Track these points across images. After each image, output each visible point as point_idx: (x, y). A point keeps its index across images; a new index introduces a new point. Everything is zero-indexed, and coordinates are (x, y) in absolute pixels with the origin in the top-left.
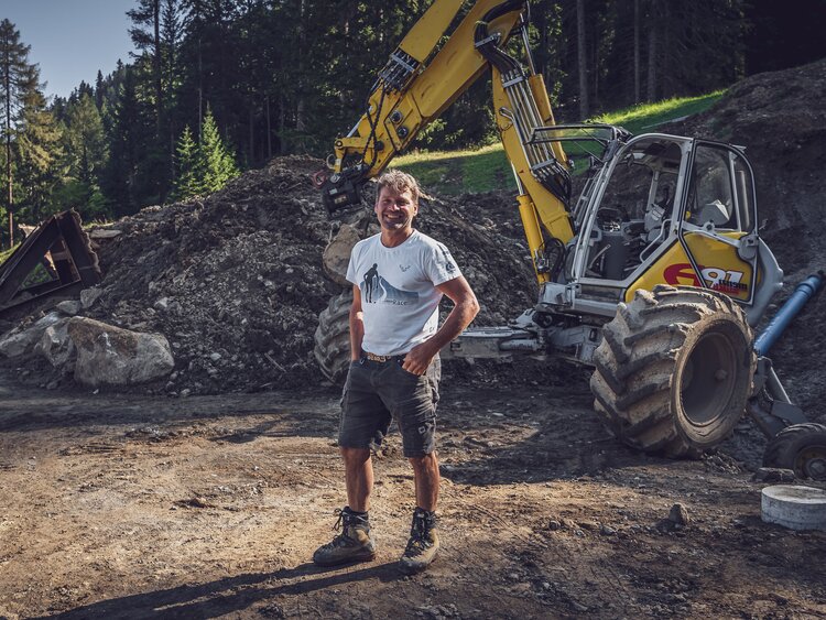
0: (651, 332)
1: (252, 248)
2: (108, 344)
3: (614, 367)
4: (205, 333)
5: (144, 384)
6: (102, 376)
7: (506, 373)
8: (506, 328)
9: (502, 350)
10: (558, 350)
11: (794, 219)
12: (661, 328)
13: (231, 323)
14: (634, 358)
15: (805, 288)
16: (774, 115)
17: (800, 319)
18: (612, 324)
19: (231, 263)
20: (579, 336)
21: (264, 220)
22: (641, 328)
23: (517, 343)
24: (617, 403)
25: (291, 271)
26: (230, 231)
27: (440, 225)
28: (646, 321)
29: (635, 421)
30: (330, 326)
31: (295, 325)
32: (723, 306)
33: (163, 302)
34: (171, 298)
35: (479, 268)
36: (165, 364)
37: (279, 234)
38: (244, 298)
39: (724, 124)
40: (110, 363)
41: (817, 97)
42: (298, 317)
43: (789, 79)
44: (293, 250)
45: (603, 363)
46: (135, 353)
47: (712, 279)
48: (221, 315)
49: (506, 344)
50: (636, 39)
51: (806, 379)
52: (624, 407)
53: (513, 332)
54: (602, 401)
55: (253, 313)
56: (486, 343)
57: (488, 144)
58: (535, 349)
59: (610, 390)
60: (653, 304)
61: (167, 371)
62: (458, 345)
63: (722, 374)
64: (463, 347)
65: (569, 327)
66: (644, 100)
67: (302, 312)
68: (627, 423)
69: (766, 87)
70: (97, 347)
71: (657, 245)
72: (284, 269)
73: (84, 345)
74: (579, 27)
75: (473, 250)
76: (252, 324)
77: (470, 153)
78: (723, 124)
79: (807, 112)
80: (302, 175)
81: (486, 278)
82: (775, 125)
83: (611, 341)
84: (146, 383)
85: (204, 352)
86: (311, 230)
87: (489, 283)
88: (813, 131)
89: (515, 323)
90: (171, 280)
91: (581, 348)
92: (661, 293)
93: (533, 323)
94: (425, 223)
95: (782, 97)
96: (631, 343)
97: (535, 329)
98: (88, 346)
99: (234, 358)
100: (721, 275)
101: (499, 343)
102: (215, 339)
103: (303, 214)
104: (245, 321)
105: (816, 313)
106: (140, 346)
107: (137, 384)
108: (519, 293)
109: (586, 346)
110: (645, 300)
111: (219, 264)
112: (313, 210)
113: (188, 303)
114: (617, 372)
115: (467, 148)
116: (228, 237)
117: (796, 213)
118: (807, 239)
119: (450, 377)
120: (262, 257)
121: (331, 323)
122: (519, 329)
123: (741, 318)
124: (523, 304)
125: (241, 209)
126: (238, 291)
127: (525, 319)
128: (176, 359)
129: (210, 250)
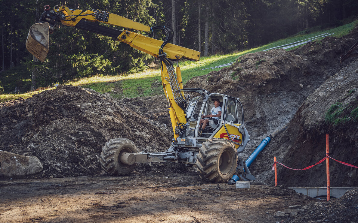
0: (211, 149)
1: (64, 124)
2: (17, 160)
4: (52, 156)
5: (32, 175)
6: (14, 172)
7: (163, 169)
8: (165, 152)
9: (164, 159)
10: (182, 159)
11: (262, 114)
12: (214, 148)
13: (62, 153)
14: (207, 156)
15: (265, 141)
16: (255, 71)
17: (262, 153)
18: (201, 148)
19: (56, 130)
20: (189, 154)
21: (65, 113)
22: (209, 149)
23: (169, 157)
24: (203, 169)
25: (82, 133)
26: (53, 117)
27: (131, 116)
28: (210, 147)
29: (208, 173)
30: (107, 152)
31: (87, 153)
32: (229, 143)
33: (32, 145)
34: (35, 144)
35: (147, 133)
36: (41, 167)
37: (73, 119)
38: (65, 143)
40: (18, 167)
41: (271, 65)
42: (87, 150)
43: (261, 57)
44: (80, 126)
45: (199, 158)
46: (28, 163)
47: (232, 138)
48: (57, 150)
49: (165, 158)
50: (199, 25)
51: (263, 174)
52: (205, 169)
53: (167, 154)
54: (199, 168)
55: (70, 149)
56: (159, 157)
57: (132, 73)
58: (175, 159)
59: (201, 165)
60: (212, 142)
61: (41, 170)
62: (150, 158)
63: (229, 161)
64: (151, 159)
65: (185, 152)
67: (89, 148)
68: (206, 174)
69: (252, 59)
70: (11, 162)
71: (215, 130)
72: (78, 133)
73: (5, 161)
74: (173, 17)
75: (144, 126)
76: (71, 153)
77: (124, 77)
78: (236, 74)
79: (267, 71)
80: (74, 95)
81: (149, 136)
82: (255, 76)
83: (201, 152)
84: (33, 175)
85: (53, 163)
86: (85, 118)
87: (150, 138)
88: (270, 79)
89: (167, 151)
90: (32, 137)
91: (189, 158)
92: (214, 140)
93: (174, 151)
94: (126, 115)
95: (258, 64)
96: (207, 153)
97: (174, 152)
98: (7, 161)
99: (66, 165)
100: (235, 137)
101: (163, 157)
102: (56, 158)
103: (81, 111)
104: (67, 152)
105: (268, 151)
106: (30, 161)
107: (30, 175)
109: (190, 158)
110: (210, 141)
111: (52, 130)
112: (84, 110)
113: (43, 145)
114: (203, 160)
115: (122, 75)
116: (53, 120)
117: (263, 111)
118: (267, 122)
119: (144, 170)
120: (68, 128)
121: (107, 151)
122: (169, 153)
123: (234, 146)
124: (163, 146)
125: (55, 109)
126: (62, 141)
127: (170, 150)
128: (43, 166)
129: (46, 125)
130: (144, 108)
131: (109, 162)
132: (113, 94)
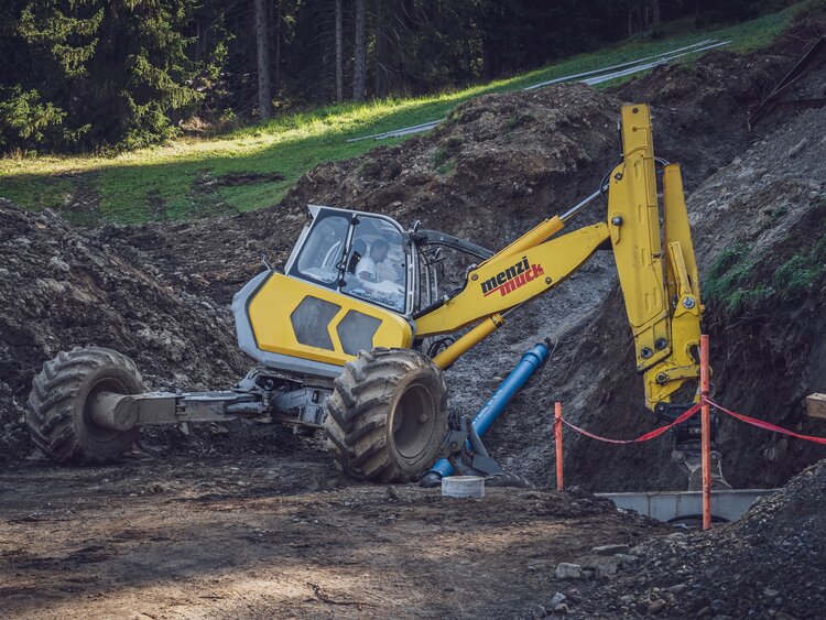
0: (371, 383)
3: (343, 411)
7: (223, 443)
8: (229, 392)
9: (228, 413)
10: (282, 413)
12: (379, 379)
14: (359, 403)
15: (531, 358)
16: (504, 149)
17: (524, 392)
18: (340, 378)
20: (304, 397)
22: (363, 380)
23: (242, 406)
24: (346, 441)
27: (127, 281)
28: (368, 375)
29: (359, 453)
30: (49, 391)
35: (175, 333)
39: (448, 157)
41: (550, 131)
43: (521, 106)
45: (335, 409)
49: (231, 408)
51: (526, 456)
52: (352, 443)
53: (238, 395)
54: (333, 439)
56: (212, 407)
57: (131, 149)
58: (260, 412)
59: (340, 430)
60: (373, 361)
62: (184, 409)
63: (424, 417)
64: (188, 411)
65: (291, 390)
66: (349, 98)
68: (353, 456)
69: (495, 113)
75: (166, 312)
77: (105, 162)
78: (446, 156)
79: (539, 148)
81: (183, 344)
82: (504, 162)
83: (341, 391)
87: (186, 350)
88: (546, 172)
89: (238, 387)
91: (303, 410)
92: (379, 353)
93: (257, 387)
94: (109, 278)
95: (513, 127)
96: (356, 392)
97: (259, 392)
101: (225, 406)
105: (540, 386)
108: (219, 361)
109: (308, 408)
110: (366, 359)
114: (346, 416)
115: (98, 153)
119: (167, 447)
121: (49, 388)
122: (243, 392)
124: (224, 374)
127: (247, 383)
130: (169, 257)
131: (56, 422)
132: (70, 214)
